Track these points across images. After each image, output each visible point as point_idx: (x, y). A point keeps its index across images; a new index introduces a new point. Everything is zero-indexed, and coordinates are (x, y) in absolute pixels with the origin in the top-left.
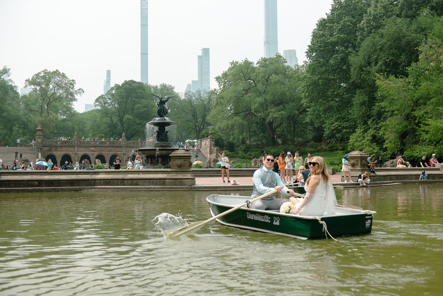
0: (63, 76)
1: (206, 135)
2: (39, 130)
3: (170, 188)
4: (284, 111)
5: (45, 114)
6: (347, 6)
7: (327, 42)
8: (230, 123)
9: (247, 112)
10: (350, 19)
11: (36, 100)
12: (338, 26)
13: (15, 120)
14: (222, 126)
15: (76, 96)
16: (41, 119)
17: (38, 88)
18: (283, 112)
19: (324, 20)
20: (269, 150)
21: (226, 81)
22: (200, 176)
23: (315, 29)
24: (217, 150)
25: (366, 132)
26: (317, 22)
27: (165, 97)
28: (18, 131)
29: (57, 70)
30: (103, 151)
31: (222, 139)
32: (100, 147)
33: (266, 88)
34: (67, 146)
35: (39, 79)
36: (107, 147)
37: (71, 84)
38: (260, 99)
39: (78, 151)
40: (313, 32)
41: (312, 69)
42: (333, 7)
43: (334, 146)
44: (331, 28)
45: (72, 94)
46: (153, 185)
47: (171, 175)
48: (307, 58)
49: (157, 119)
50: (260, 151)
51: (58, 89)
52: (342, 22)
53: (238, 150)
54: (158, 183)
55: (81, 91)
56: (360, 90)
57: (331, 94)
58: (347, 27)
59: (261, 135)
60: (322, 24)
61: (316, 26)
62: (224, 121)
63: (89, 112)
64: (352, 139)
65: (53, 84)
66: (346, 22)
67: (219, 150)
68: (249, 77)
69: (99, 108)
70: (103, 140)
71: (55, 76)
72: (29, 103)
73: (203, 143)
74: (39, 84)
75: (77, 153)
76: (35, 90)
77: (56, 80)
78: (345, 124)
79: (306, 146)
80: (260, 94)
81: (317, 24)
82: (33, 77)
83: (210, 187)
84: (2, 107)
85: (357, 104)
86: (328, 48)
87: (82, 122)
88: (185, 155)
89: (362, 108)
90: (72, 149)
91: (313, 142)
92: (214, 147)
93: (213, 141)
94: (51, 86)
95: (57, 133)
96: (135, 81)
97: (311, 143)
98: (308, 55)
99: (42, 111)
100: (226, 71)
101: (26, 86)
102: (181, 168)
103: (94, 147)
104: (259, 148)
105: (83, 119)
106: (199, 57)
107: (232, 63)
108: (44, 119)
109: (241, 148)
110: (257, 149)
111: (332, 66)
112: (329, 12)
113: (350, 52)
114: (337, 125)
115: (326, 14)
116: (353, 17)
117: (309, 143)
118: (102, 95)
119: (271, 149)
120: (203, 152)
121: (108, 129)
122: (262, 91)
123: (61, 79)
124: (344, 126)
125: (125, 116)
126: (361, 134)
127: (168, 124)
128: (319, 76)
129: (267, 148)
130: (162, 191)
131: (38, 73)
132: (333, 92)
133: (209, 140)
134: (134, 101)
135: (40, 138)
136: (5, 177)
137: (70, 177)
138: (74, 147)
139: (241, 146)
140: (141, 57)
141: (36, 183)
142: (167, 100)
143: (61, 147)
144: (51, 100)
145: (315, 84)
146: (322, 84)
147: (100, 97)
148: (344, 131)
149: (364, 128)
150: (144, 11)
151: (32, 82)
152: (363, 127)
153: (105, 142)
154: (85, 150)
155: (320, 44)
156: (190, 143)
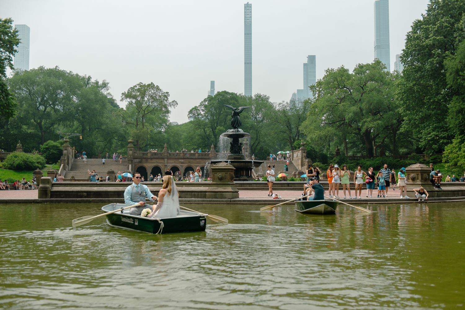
0: (158, 88)
1: (297, 146)
2: (131, 142)
3: (210, 201)
4: (380, 120)
5: (140, 126)
6: (445, 5)
7: (422, 45)
8: (323, 133)
9: (342, 122)
10: (447, 20)
11: (133, 113)
12: (434, 28)
13: (114, 133)
14: (314, 136)
15: (170, 108)
16: (136, 131)
17: (134, 101)
18: (379, 122)
19: (419, 21)
20: (364, 163)
21: (321, 89)
22: (263, 189)
23: (410, 32)
24: (308, 162)
25: (463, 143)
26: (412, 25)
27: (239, 108)
28: (117, 143)
29: (152, 83)
30: (192, 163)
31: (314, 151)
32: (189, 158)
33: (362, 96)
34: (157, 158)
35: (134, 92)
36: (196, 159)
37: (165, 96)
38: (354, 108)
39: (167, 163)
40: (408, 36)
41: (407, 75)
42: (429, 7)
43: (438, 157)
44: (427, 29)
45: (165, 107)
46: (195, 198)
47: (212, 188)
48: (402, 63)
49: (231, 131)
50: (356, 163)
51: (153, 102)
52: (438, 23)
53: (331, 162)
54: (199, 195)
55: (175, 103)
56: (457, 97)
57: (428, 101)
58: (445, 28)
59: (361, 146)
60: (417, 25)
61: (411, 28)
62: (317, 132)
63: (186, 123)
64: (448, 149)
65: (147, 97)
66: (444, 23)
67: (311, 162)
68: (343, 85)
69: (192, 119)
70: (192, 152)
71: (149, 89)
72: (125, 116)
73: (295, 155)
74: (134, 97)
75: (166, 164)
76: (131, 103)
77: (150, 92)
78: (443, 134)
79: (407, 157)
80: (355, 102)
81: (412, 27)
82: (129, 90)
83: (249, 200)
84: (101, 120)
85: (453, 112)
86: (423, 51)
87: (177, 134)
88: (226, 168)
89: (458, 117)
90: (162, 161)
91: (414, 154)
92: (306, 158)
93: (304, 152)
94: (146, 99)
95: (153, 145)
96: (228, 92)
97: (412, 155)
98: (402, 60)
99: (137, 123)
100: (320, 79)
101: (122, 99)
102: (222, 181)
103: (183, 159)
104: (354, 160)
105: (178, 131)
106: (305, 65)
107: (327, 71)
108: (138, 131)
109: (335, 160)
110: (352, 161)
111: (428, 71)
112: (425, 13)
113: (447, 56)
114: (434, 135)
115: (422, 15)
116: (452, 17)
117: (411, 154)
118: (196, 107)
119: (367, 161)
120: (294, 164)
121: (201, 140)
122: (357, 100)
123: (155, 91)
124: (441, 136)
125: (217, 128)
126: (457, 145)
127: (242, 136)
128: (414, 82)
129: (362, 160)
130: (201, 203)
131: (134, 86)
132: (430, 99)
133: (300, 151)
134: (227, 112)
135: (131, 150)
136: (57, 188)
137: (117, 188)
138: (163, 159)
139: (335, 158)
140: (245, 66)
141: (85, 194)
142: (241, 112)
143: (151, 159)
144: (146, 113)
145: (410, 91)
146: (417, 91)
147: (193, 109)
148: (441, 141)
149: (461, 138)
150: (248, 19)
151: (128, 95)
152: (459, 137)
153: (194, 154)
154: (175, 162)
155: (414, 48)
156: (282, 155)
